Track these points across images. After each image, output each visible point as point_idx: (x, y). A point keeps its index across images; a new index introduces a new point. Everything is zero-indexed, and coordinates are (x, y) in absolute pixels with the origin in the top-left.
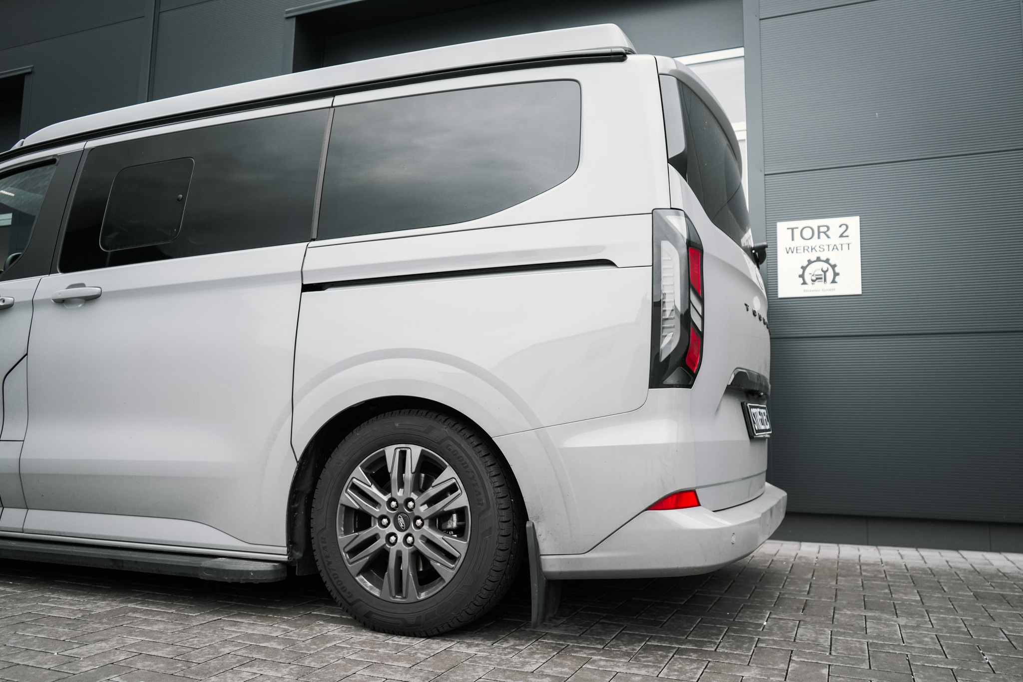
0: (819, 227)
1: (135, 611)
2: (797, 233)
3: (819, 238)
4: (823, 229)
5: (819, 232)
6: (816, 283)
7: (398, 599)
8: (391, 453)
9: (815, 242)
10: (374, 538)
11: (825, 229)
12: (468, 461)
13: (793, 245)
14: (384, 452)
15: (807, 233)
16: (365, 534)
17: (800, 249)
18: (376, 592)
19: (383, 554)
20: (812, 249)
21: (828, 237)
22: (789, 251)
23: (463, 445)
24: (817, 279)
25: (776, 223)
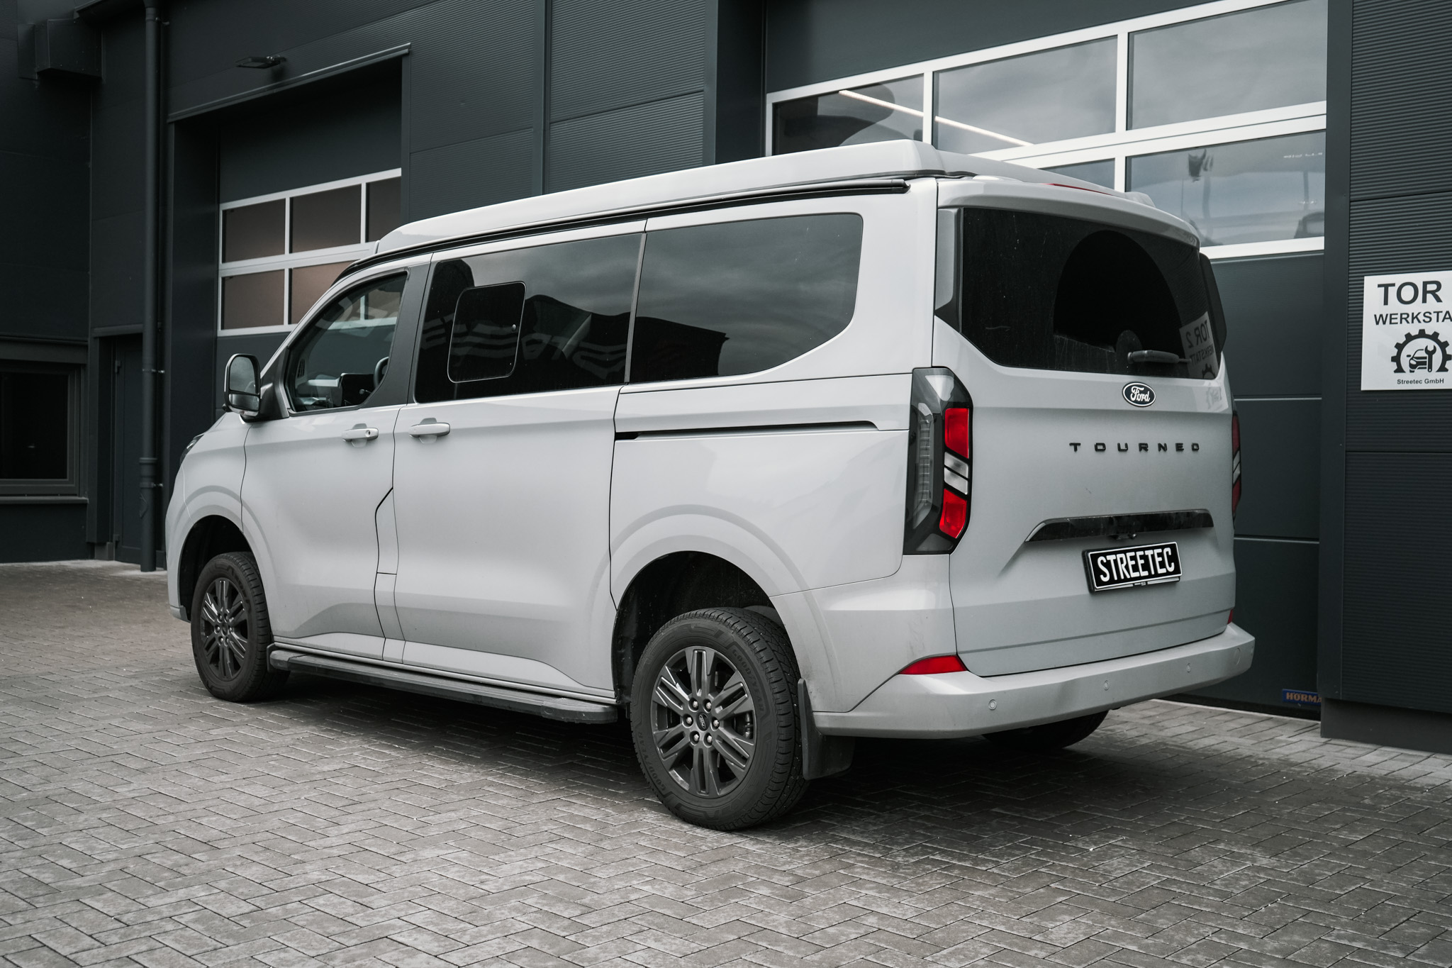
0: (1425, 284)
1: (491, 784)
2: (1392, 292)
3: (1424, 301)
4: (1431, 287)
5: (1425, 292)
6: (1416, 370)
7: (703, 794)
8: (690, 653)
9: (1417, 307)
10: (680, 736)
11: (1433, 287)
12: (751, 667)
13: (1386, 310)
14: (684, 652)
15: (1408, 293)
16: (673, 731)
17: (1396, 318)
18: (686, 786)
19: (688, 751)
20: (1413, 319)
21: (1438, 300)
22: (1380, 320)
23: (746, 651)
24: (1418, 363)
25: (1363, 276)
